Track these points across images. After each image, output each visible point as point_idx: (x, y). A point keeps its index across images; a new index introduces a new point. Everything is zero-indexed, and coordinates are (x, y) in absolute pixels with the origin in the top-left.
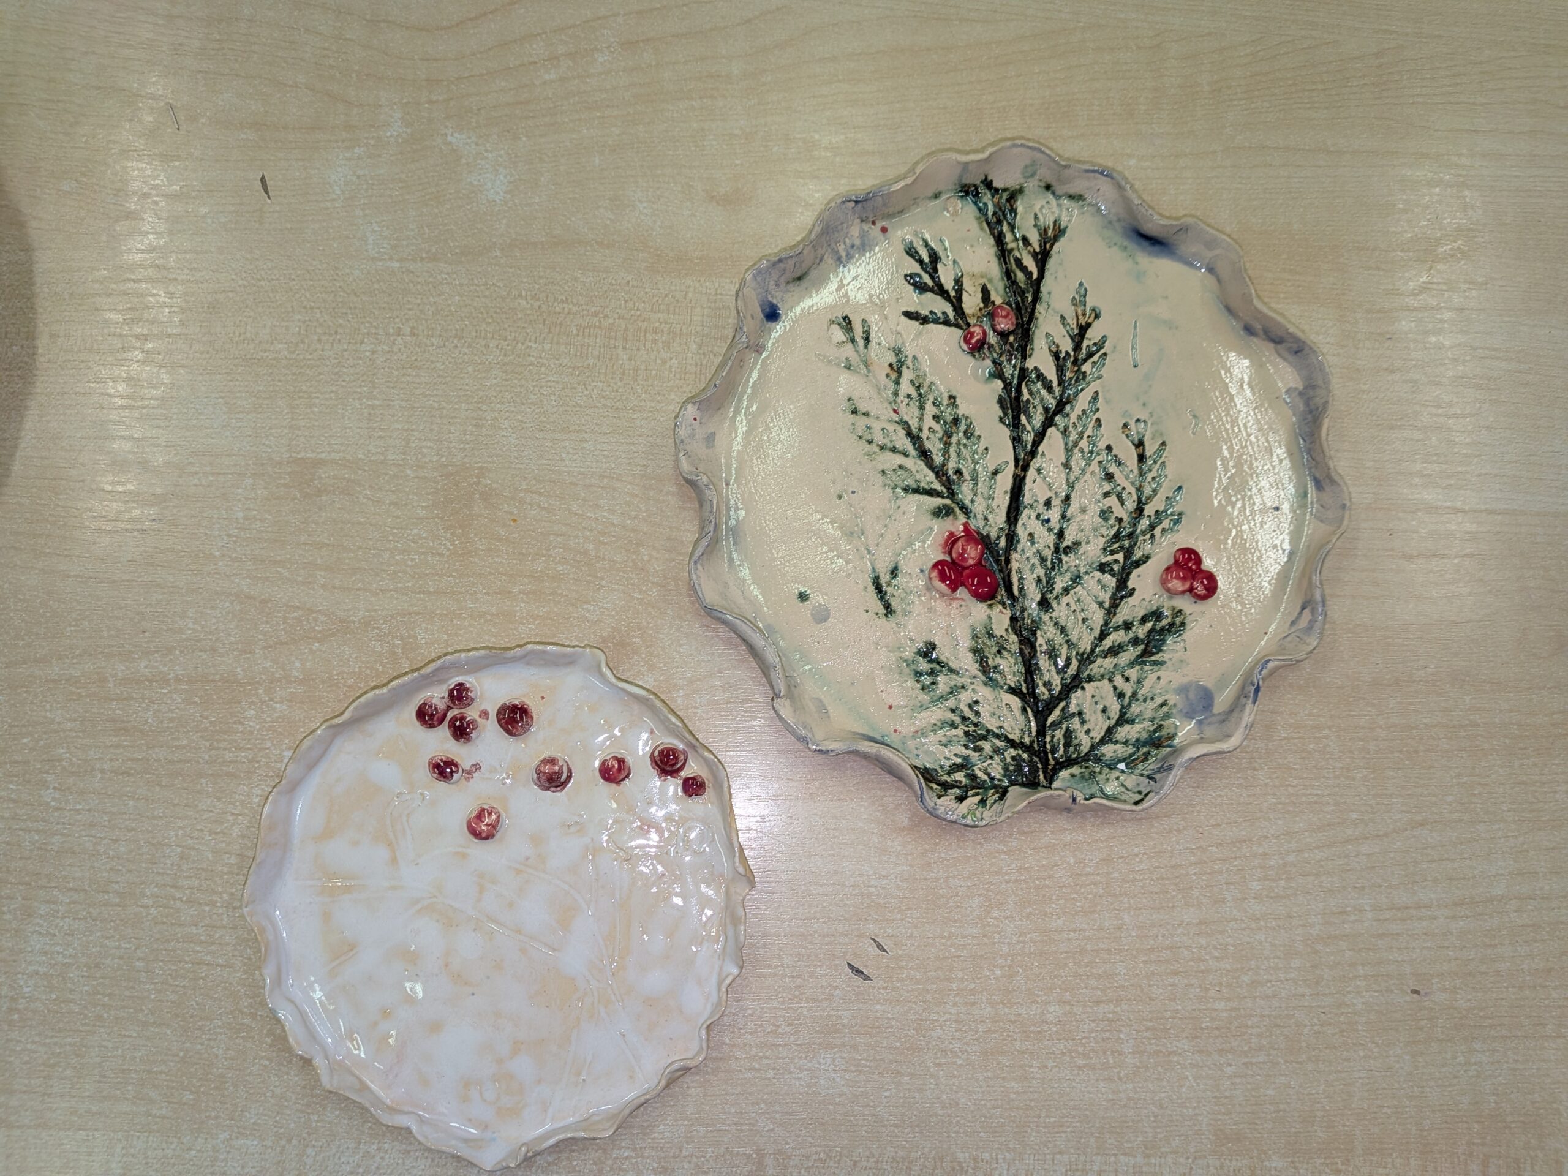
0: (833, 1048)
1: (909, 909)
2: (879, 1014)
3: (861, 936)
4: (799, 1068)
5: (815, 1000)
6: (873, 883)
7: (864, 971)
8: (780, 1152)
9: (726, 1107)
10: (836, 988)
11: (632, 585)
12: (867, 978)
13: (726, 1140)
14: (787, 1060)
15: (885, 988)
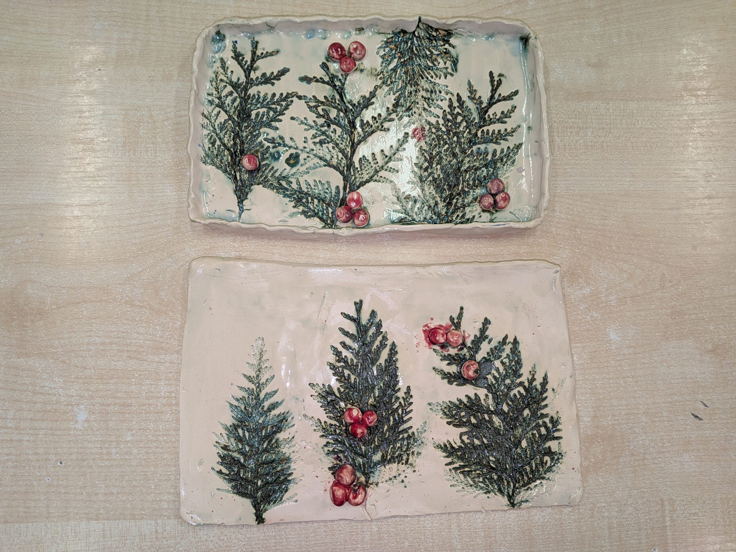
0: (689, 452)
1: (716, 387)
2: (707, 435)
3: (696, 400)
4: (675, 461)
5: (678, 431)
6: (699, 376)
7: (699, 416)
8: (671, 499)
9: (645, 481)
10: (688, 425)
11: (575, 246)
12: (701, 419)
13: (646, 495)
14: (669, 458)
15: (709, 423)
